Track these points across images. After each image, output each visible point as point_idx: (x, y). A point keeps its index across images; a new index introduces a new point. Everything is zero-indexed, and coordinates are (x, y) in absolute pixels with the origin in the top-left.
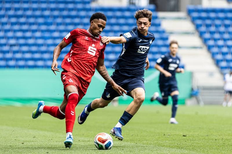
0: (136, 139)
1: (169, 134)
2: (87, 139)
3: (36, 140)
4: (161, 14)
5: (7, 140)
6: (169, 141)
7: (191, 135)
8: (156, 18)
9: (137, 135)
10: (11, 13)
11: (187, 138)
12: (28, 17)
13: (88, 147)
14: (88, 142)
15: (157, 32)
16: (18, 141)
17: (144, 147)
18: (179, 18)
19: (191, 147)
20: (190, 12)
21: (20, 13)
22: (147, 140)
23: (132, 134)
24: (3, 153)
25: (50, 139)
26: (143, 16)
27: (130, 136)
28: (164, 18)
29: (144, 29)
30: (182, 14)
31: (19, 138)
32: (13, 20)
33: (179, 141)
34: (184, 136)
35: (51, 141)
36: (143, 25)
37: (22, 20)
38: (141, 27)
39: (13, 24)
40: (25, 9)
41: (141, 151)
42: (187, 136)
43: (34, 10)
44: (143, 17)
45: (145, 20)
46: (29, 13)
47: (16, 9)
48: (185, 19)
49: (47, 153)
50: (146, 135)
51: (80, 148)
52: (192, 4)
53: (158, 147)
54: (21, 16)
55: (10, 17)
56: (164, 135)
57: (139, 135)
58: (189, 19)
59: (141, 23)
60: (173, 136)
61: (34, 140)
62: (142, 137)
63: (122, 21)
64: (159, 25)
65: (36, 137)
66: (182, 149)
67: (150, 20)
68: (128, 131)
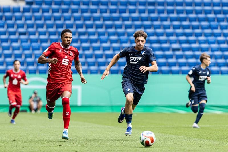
3: (201, 149)
5: (171, 149)
10: (174, 15)
12: (191, 20)
16: (183, 150)
25: (217, 148)
29: (141, 45)
31: (183, 147)
35: (218, 150)
36: (141, 42)
38: (139, 44)
39: (175, 27)
40: (188, 12)
44: (140, 36)
47: (179, 12)
55: (172, 20)
59: (139, 41)
61: (199, 150)
67: (145, 38)
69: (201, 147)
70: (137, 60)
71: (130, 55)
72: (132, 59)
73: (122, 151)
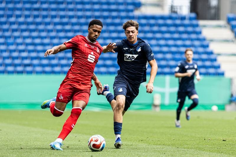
0: (178, 143)
1: (210, 139)
2: (130, 143)
4: (201, 22)
6: (210, 145)
7: (231, 139)
8: (197, 26)
9: (178, 140)
10: (57, 20)
11: (227, 142)
12: (73, 24)
13: (131, 151)
14: (131, 146)
15: (198, 39)
17: (185, 151)
18: (219, 26)
19: (231, 152)
20: (229, 20)
21: (65, 20)
22: (188, 145)
23: (173, 139)
24: (49, 156)
26: (130, 25)
27: (172, 140)
28: (204, 26)
30: (222, 22)
32: (59, 27)
33: (219, 146)
34: (224, 140)
36: (131, 34)
37: (68, 27)
39: (58, 31)
40: (71, 17)
41: (182, 155)
42: (227, 140)
43: (79, 17)
45: (132, 28)
46: (74, 20)
47: (62, 17)
48: (225, 27)
49: (92, 156)
50: (187, 139)
51: (123, 152)
52: (231, 12)
53: (198, 151)
54: (67, 24)
55: (56, 24)
56: (205, 139)
57: (180, 140)
58: (229, 27)
60: (213, 141)
61: (78, 144)
62: (183, 142)
63: (164, 29)
64: (200, 33)
65: (80, 140)
66: (222, 154)
68: (169, 136)
69: (80, 142)
70: (133, 58)
71: (124, 49)
72: (127, 56)
73: (7, 145)
